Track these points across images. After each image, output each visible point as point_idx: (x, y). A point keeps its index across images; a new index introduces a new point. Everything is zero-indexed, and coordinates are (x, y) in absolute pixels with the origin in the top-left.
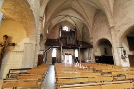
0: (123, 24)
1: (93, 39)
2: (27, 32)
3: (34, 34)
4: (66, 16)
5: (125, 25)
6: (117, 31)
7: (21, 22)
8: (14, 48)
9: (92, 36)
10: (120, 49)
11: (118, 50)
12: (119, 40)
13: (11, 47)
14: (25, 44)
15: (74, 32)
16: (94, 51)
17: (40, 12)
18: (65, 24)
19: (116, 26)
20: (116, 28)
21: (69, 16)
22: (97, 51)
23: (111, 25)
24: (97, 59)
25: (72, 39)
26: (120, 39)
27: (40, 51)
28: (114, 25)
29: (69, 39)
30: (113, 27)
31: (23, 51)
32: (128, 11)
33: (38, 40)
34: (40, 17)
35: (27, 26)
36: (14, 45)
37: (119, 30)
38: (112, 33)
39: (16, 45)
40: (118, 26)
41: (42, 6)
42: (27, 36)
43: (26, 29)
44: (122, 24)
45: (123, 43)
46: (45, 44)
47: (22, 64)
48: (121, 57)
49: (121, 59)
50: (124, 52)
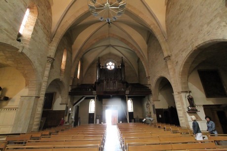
0: (181, 50)
1: (151, 78)
2: (26, 80)
3: (35, 82)
4: (108, 46)
5: (183, 51)
6: (175, 63)
7: (17, 68)
8: (7, 103)
9: (149, 74)
10: (183, 95)
11: (181, 97)
12: (180, 79)
13: (4, 103)
14: (22, 97)
15: (120, 69)
16: (154, 101)
17: (49, 51)
18: (109, 58)
19: (173, 55)
20: (173, 58)
21: (113, 46)
22: (159, 101)
23: (166, 54)
24: (160, 116)
25: (111, 82)
26: (180, 77)
27: (61, 104)
28: (170, 54)
29: (107, 83)
30: (169, 56)
31: (17, 107)
32: (182, 29)
33: (42, 90)
34: (48, 57)
35: (26, 72)
36: (7, 99)
37: (177, 61)
38: (169, 66)
39: (11, 98)
40: (175, 55)
41: (52, 42)
42: (26, 85)
43: (25, 76)
44: (179, 51)
45: (190, 84)
46: (69, 93)
47: (13, 127)
48: (187, 110)
49: (188, 115)
50: (191, 100)
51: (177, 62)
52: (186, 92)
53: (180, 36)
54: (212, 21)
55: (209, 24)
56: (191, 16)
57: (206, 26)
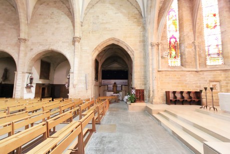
5: (40, 45)
6: (29, 48)
10: (27, 75)
11: (23, 77)
19: (30, 41)
20: (29, 43)
23: (23, 36)
30: (25, 40)
40: (33, 43)
44: (38, 43)
45: (33, 68)
48: (25, 86)
49: (25, 90)
50: (31, 79)
51: (32, 49)
52: (30, 73)
53: (43, 33)
54: (65, 42)
55: (63, 42)
56: (56, 28)
57: (61, 42)
